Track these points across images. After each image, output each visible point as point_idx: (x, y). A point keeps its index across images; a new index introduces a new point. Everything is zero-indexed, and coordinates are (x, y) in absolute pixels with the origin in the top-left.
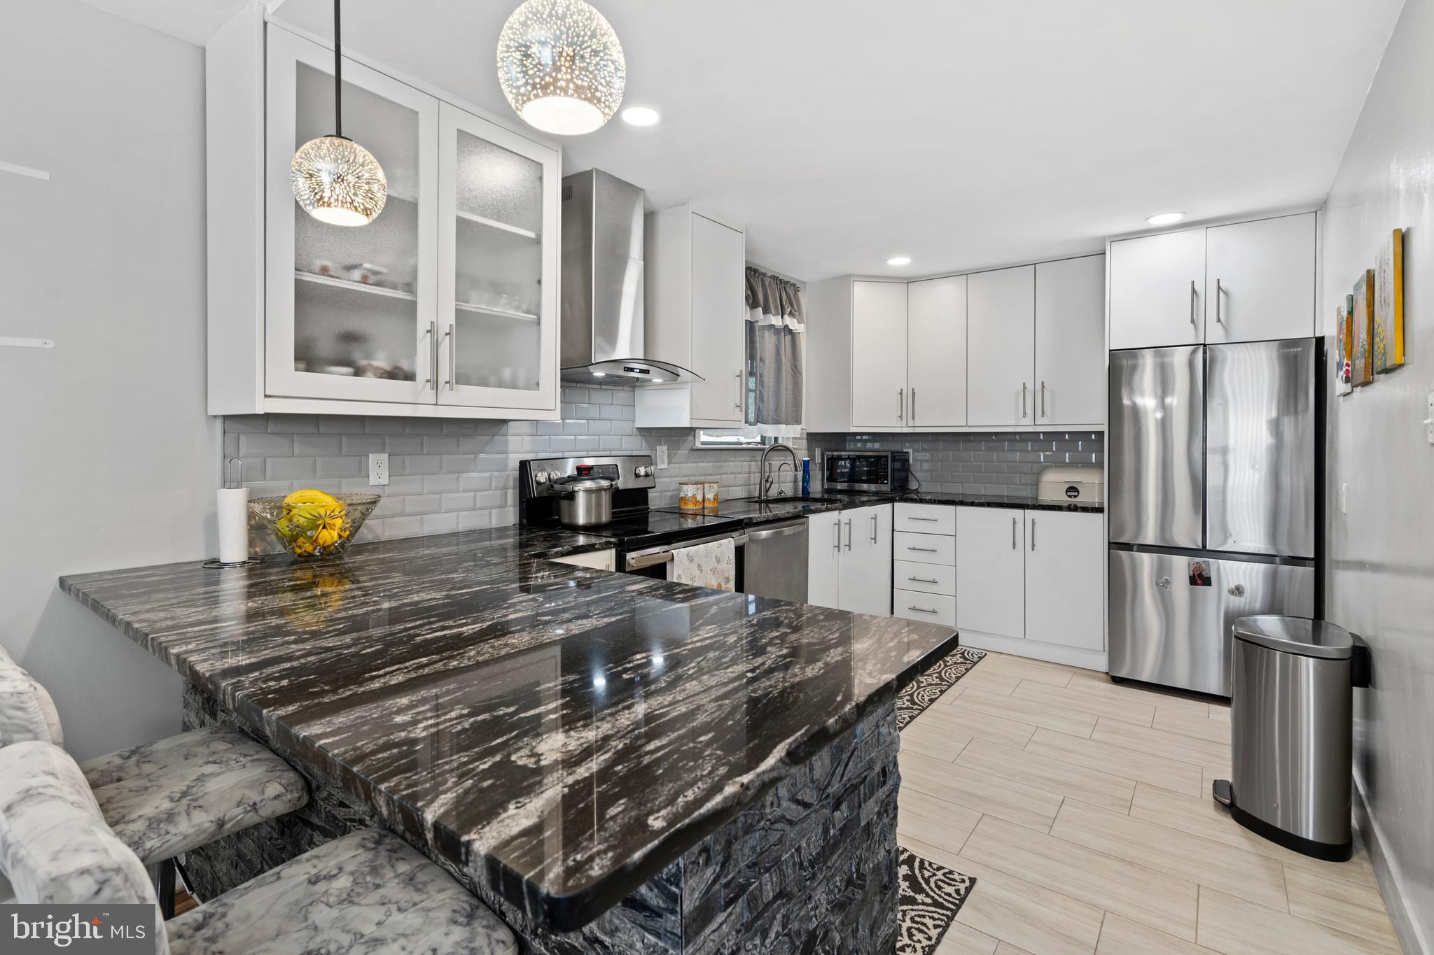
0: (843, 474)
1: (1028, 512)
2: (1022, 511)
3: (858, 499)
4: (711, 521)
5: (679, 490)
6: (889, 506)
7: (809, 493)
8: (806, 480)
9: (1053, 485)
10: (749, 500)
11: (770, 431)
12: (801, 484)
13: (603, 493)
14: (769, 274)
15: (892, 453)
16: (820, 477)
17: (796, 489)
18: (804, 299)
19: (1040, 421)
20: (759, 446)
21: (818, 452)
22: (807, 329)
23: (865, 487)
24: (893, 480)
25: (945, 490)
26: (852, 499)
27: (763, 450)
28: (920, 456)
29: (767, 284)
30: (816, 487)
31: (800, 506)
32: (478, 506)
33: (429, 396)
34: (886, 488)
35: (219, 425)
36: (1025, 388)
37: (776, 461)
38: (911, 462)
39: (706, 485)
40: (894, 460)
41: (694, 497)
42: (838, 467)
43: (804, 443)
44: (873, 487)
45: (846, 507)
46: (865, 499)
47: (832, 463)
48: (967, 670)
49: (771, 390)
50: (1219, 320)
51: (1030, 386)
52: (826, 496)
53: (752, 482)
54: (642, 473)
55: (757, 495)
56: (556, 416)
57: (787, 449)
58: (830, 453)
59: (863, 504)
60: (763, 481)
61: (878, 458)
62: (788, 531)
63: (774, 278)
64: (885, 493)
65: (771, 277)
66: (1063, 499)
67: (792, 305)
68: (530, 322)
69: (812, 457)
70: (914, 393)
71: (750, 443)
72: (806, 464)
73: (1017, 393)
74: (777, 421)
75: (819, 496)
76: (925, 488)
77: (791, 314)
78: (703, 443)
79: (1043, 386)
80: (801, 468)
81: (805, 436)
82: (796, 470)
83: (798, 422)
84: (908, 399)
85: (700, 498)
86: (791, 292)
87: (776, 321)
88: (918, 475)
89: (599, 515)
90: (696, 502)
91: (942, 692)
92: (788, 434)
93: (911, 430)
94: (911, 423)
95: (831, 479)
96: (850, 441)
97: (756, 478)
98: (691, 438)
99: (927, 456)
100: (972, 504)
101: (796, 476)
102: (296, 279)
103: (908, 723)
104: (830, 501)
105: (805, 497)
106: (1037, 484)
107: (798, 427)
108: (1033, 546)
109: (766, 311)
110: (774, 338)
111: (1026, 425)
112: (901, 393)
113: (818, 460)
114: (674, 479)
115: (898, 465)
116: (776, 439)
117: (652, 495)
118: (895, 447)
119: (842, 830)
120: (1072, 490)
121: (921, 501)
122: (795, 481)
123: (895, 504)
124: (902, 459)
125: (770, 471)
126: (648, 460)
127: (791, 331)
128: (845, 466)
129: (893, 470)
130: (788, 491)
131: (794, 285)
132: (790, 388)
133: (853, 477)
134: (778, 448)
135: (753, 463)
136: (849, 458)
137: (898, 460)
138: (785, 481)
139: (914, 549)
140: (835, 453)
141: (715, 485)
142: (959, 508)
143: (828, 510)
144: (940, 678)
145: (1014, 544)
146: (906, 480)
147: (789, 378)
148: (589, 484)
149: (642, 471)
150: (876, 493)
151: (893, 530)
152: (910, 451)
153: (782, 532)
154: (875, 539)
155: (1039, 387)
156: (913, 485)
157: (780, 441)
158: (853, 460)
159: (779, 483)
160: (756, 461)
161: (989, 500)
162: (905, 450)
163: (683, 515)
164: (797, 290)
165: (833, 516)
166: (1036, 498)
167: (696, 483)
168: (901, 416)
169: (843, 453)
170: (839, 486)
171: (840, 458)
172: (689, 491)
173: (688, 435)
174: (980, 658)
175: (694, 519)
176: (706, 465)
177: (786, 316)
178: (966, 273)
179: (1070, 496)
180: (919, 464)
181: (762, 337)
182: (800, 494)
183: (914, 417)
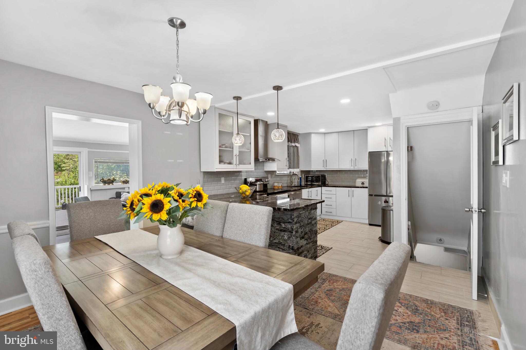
0: (309, 180)
2: (351, 188)
3: (313, 186)
4: (280, 190)
5: (274, 184)
6: (320, 188)
7: (301, 185)
8: (300, 182)
9: (359, 182)
10: (288, 186)
11: (292, 170)
12: (299, 183)
13: (262, 185)
14: (292, 133)
15: (321, 175)
16: (304, 181)
17: (298, 184)
18: (300, 138)
19: (355, 167)
20: (290, 174)
21: (303, 175)
22: (300, 145)
23: (315, 183)
24: (322, 182)
25: (335, 184)
26: (312, 186)
27: (291, 175)
28: (329, 175)
29: (291, 135)
30: (303, 183)
31: (299, 188)
32: (227, 188)
33: (235, 167)
34: (320, 183)
35: (202, 173)
36: (352, 160)
37: (294, 177)
38: (326, 177)
39: (279, 183)
40: (322, 177)
41: (277, 186)
42: (308, 179)
43: (300, 173)
44: (317, 183)
45: (310, 188)
46: (315, 186)
47: (307, 178)
48: (338, 224)
49: (292, 161)
50: (390, 146)
51: (353, 159)
52: (305, 186)
53: (288, 182)
54: (267, 181)
55: (289, 185)
56: (253, 170)
57: (296, 174)
58: (306, 175)
59: (314, 187)
60: (291, 182)
61: (318, 176)
62: (298, 192)
63: (293, 134)
64: (320, 185)
65: (292, 134)
66: (361, 185)
67: (297, 140)
68: (249, 152)
69: (302, 176)
70: (326, 161)
71: (287, 173)
72: (300, 178)
73: (350, 161)
74: (294, 168)
75: (304, 186)
76: (330, 184)
77: (297, 142)
78: (278, 174)
80: (299, 179)
81: (300, 171)
82: (298, 179)
83: (298, 167)
84: (325, 162)
85: (278, 186)
86: (296, 137)
87: (293, 144)
88: (328, 180)
89: (261, 189)
90: (277, 187)
91: (331, 227)
92: (296, 171)
93: (326, 169)
94: (326, 168)
95: (307, 181)
96: (311, 172)
97: (289, 181)
98: (275, 173)
99: (330, 175)
100: (340, 187)
101: (298, 181)
102: (219, 149)
103: (323, 231)
104: (306, 186)
105: (301, 186)
106: (355, 182)
107: (299, 169)
108: (353, 196)
109: (291, 142)
110: (293, 148)
111: (352, 168)
112: (323, 161)
113: (303, 177)
114: (272, 182)
115: (323, 178)
116: (293, 172)
117: (268, 185)
118: (322, 173)
119: (310, 223)
120: (363, 183)
121: (328, 186)
122: (298, 182)
123: (322, 187)
124: (324, 177)
125: (292, 180)
126: (267, 178)
127: (297, 146)
128: (310, 179)
129: (322, 179)
130: (296, 184)
131: (297, 135)
132: (297, 160)
133: (312, 181)
134: (294, 174)
135: (288, 178)
136: (311, 176)
137: (323, 177)
138: (296, 182)
139: (326, 198)
140: (307, 175)
141: (281, 183)
142: (337, 188)
143: (306, 188)
144: (332, 225)
145: (349, 196)
146: (325, 182)
147: (296, 157)
148: (259, 183)
149: (267, 180)
150: (318, 185)
151: (322, 193)
152: (326, 174)
153: (296, 193)
154: (317, 195)
155: (355, 159)
156: (327, 183)
157: (294, 173)
158: (312, 177)
159: (294, 183)
160: (289, 177)
161: (343, 186)
162: (325, 174)
163: (274, 189)
164: (298, 136)
165: (307, 190)
166: (355, 185)
167: (277, 183)
168: (323, 166)
169: (309, 175)
170: (309, 183)
171: (309, 176)
172: (276, 184)
173: (274, 172)
174: (341, 222)
175: (277, 190)
176: (278, 179)
177: (296, 143)
178: (339, 132)
179: (362, 185)
180: (328, 177)
181: (290, 148)
182: (299, 185)
183: (326, 166)
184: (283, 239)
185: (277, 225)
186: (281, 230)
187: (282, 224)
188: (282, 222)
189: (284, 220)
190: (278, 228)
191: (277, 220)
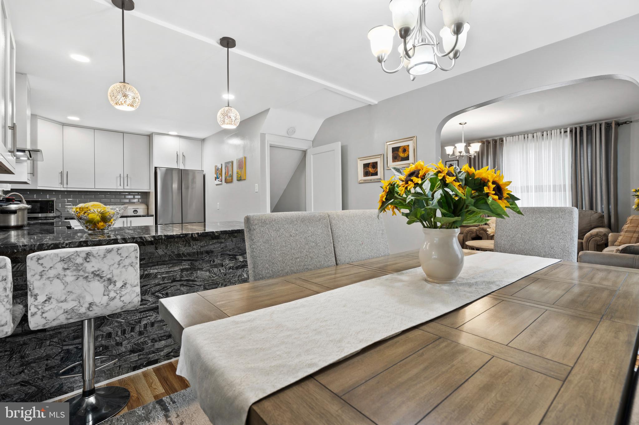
1: (128, 218)
2: (126, 218)
9: (130, 209)
23: (40, 215)
28: (62, 200)
36: (120, 176)
50: (183, 163)
51: (122, 176)
61: (48, 202)
70: (67, 173)
73: (117, 178)
79: (127, 176)
84: (63, 176)
93: (65, 189)
94: (65, 186)
111: (120, 189)
112: (61, 173)
120: (135, 211)
155: (125, 176)
168: (61, 183)
179: (135, 213)
183: (67, 184)
184: (242, 279)
185: (229, 261)
186: (237, 268)
187: (237, 257)
188: (238, 254)
189: (241, 250)
190: (231, 265)
191: (230, 253)
